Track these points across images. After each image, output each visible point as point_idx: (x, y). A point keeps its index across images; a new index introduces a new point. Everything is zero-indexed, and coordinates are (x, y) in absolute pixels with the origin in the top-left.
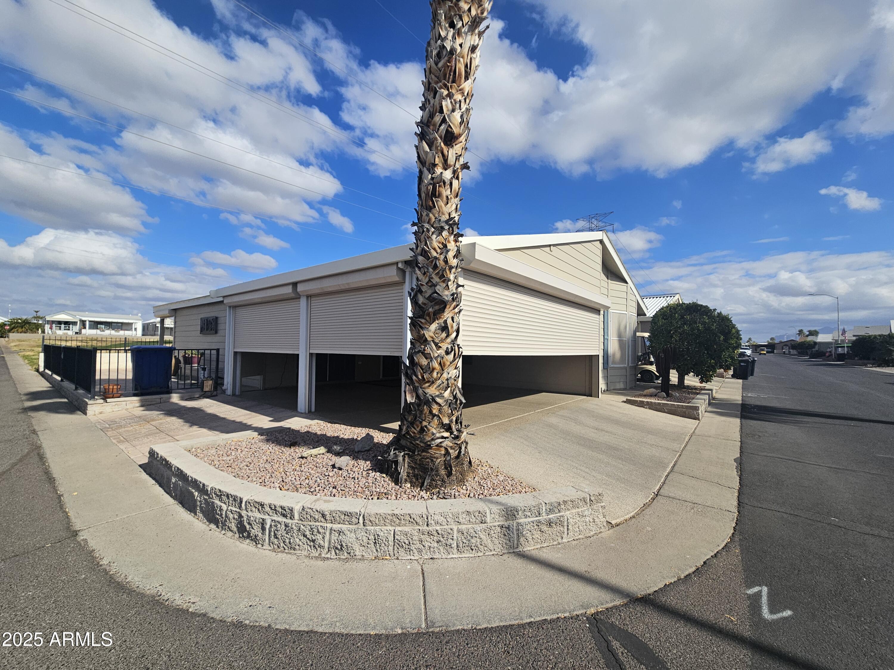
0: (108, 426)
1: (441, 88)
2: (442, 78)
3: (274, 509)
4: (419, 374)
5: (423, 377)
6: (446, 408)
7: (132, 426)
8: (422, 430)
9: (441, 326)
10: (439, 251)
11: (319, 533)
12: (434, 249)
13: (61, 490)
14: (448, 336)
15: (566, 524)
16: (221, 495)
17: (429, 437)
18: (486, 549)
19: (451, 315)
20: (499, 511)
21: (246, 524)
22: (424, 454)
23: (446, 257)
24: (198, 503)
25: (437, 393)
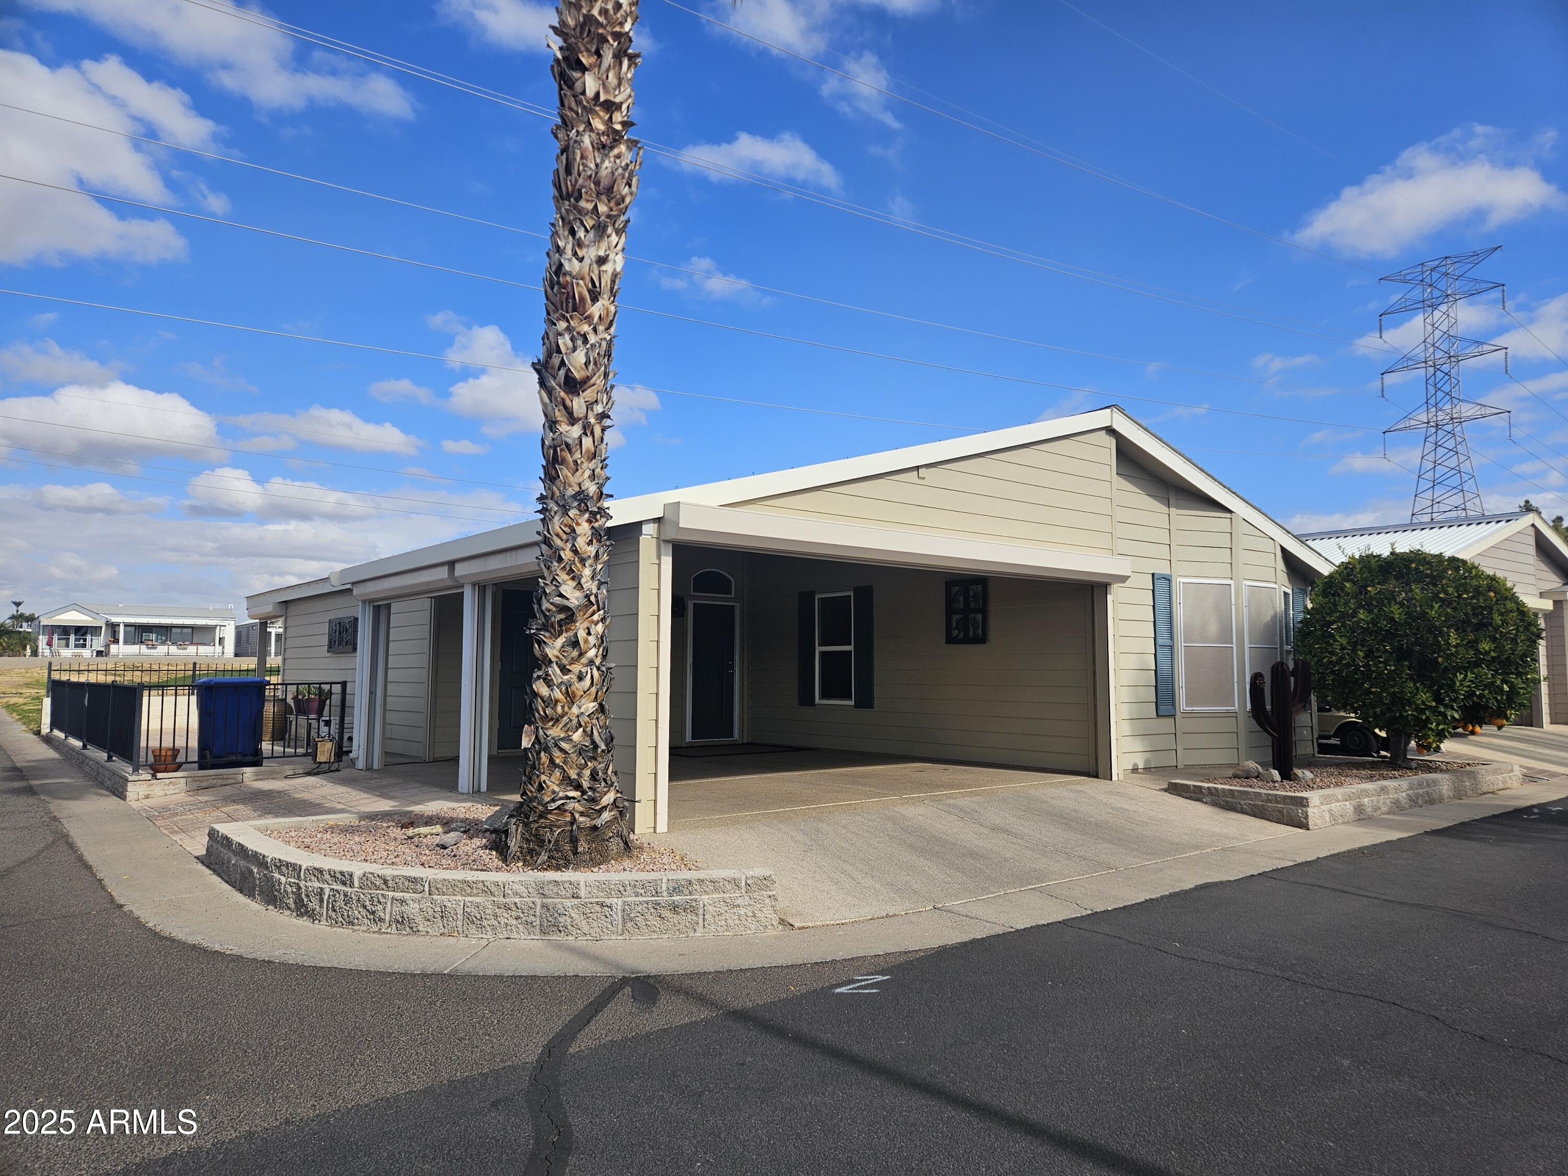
0: (157, 814)
1: (558, 320)
2: (559, 307)
3: (333, 875)
4: (540, 708)
5: (545, 712)
6: (574, 756)
7: (193, 813)
8: (541, 788)
9: (570, 641)
10: (564, 537)
11: (379, 902)
12: (558, 535)
13: (100, 875)
14: (581, 655)
15: (701, 911)
16: (281, 865)
17: (549, 796)
18: (578, 932)
19: (586, 624)
20: (598, 884)
21: (303, 896)
22: (542, 821)
23: (573, 545)
24: (258, 882)
25: (562, 735)
